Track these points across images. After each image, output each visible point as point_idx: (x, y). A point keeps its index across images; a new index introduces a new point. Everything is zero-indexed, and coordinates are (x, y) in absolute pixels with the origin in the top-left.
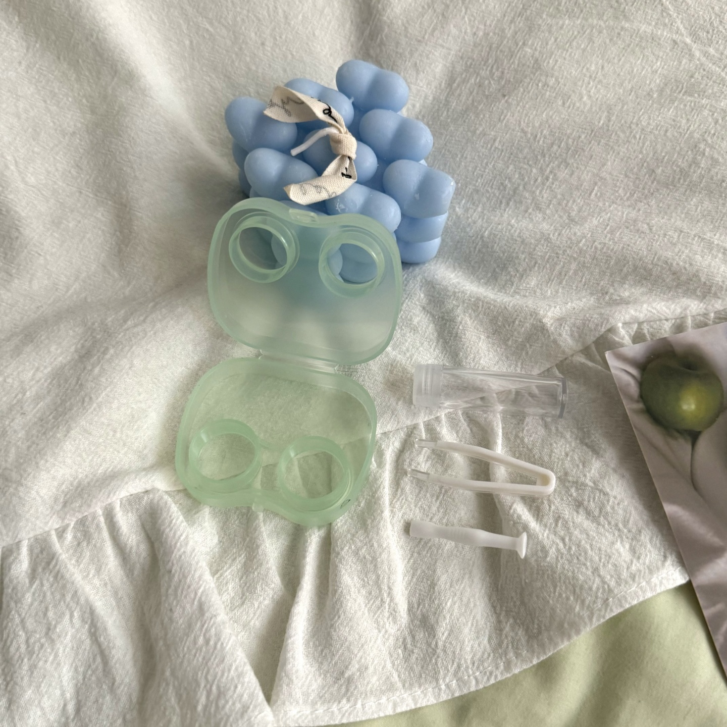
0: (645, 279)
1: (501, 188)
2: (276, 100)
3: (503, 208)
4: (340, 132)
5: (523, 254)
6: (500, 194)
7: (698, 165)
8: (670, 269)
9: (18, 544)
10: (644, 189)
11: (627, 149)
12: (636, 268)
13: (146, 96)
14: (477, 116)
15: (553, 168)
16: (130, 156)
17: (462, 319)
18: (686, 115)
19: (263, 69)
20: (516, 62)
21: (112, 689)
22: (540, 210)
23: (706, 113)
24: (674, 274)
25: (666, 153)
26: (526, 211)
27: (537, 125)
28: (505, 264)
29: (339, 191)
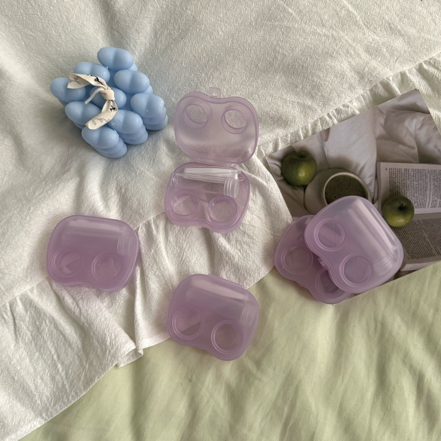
1: (190, 86)
4: (105, 89)
6: (190, 89)
7: (277, 59)
9: (15, 299)
10: (254, 75)
11: (244, 56)
13: (11, 80)
14: (172, 52)
15: (211, 72)
16: (12, 113)
18: (269, 33)
19: (64, 48)
20: (184, 19)
21: (70, 346)
23: (278, 29)
24: (271, 118)
25: (262, 55)
27: (200, 52)
29: (111, 118)
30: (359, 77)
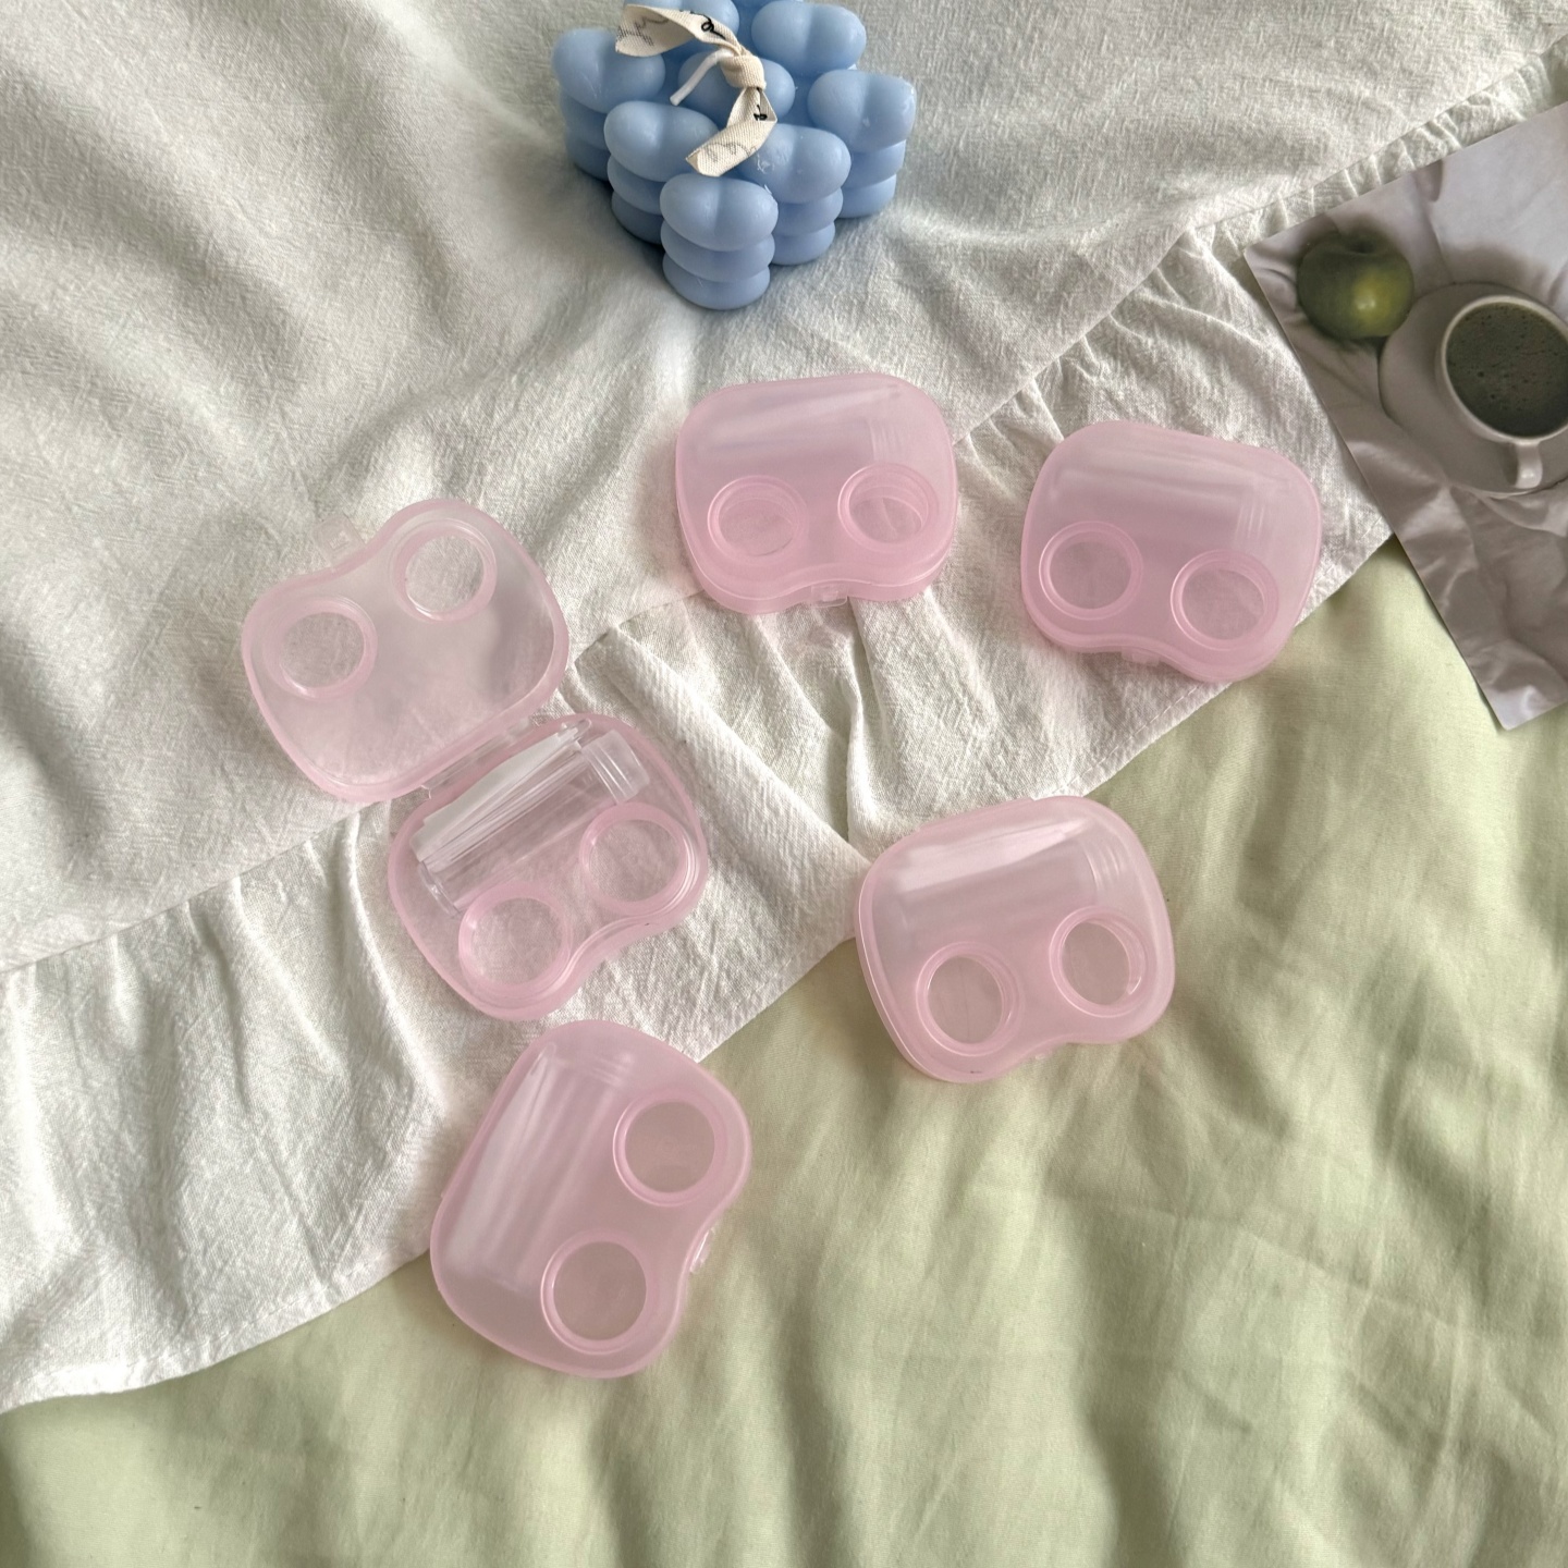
0: (1208, 160)
1: (966, 68)
2: (627, 25)
3: (975, 100)
4: (735, 53)
5: (1023, 162)
6: (965, 79)
8: (1239, 137)
10: (1175, 23)
12: (1190, 147)
15: (1035, 21)
16: (408, 156)
17: (961, 285)
22: (1032, 91)
24: (1247, 142)
26: (1012, 97)
28: (1001, 186)
29: (759, 143)
30: (1511, 14)
